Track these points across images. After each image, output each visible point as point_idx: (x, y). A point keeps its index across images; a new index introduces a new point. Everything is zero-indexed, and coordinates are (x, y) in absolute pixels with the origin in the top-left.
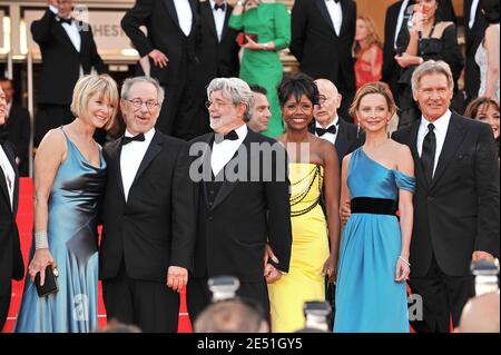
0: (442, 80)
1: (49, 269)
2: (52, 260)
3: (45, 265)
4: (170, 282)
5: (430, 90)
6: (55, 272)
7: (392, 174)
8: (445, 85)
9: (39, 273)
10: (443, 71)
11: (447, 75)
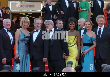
0: (103, 19)
1: (18, 58)
2: (19, 56)
3: (17, 57)
4: (44, 61)
5: (100, 21)
6: (20, 58)
7: (91, 38)
8: (103, 20)
9: (16, 59)
10: (103, 17)
11: (104, 18)
